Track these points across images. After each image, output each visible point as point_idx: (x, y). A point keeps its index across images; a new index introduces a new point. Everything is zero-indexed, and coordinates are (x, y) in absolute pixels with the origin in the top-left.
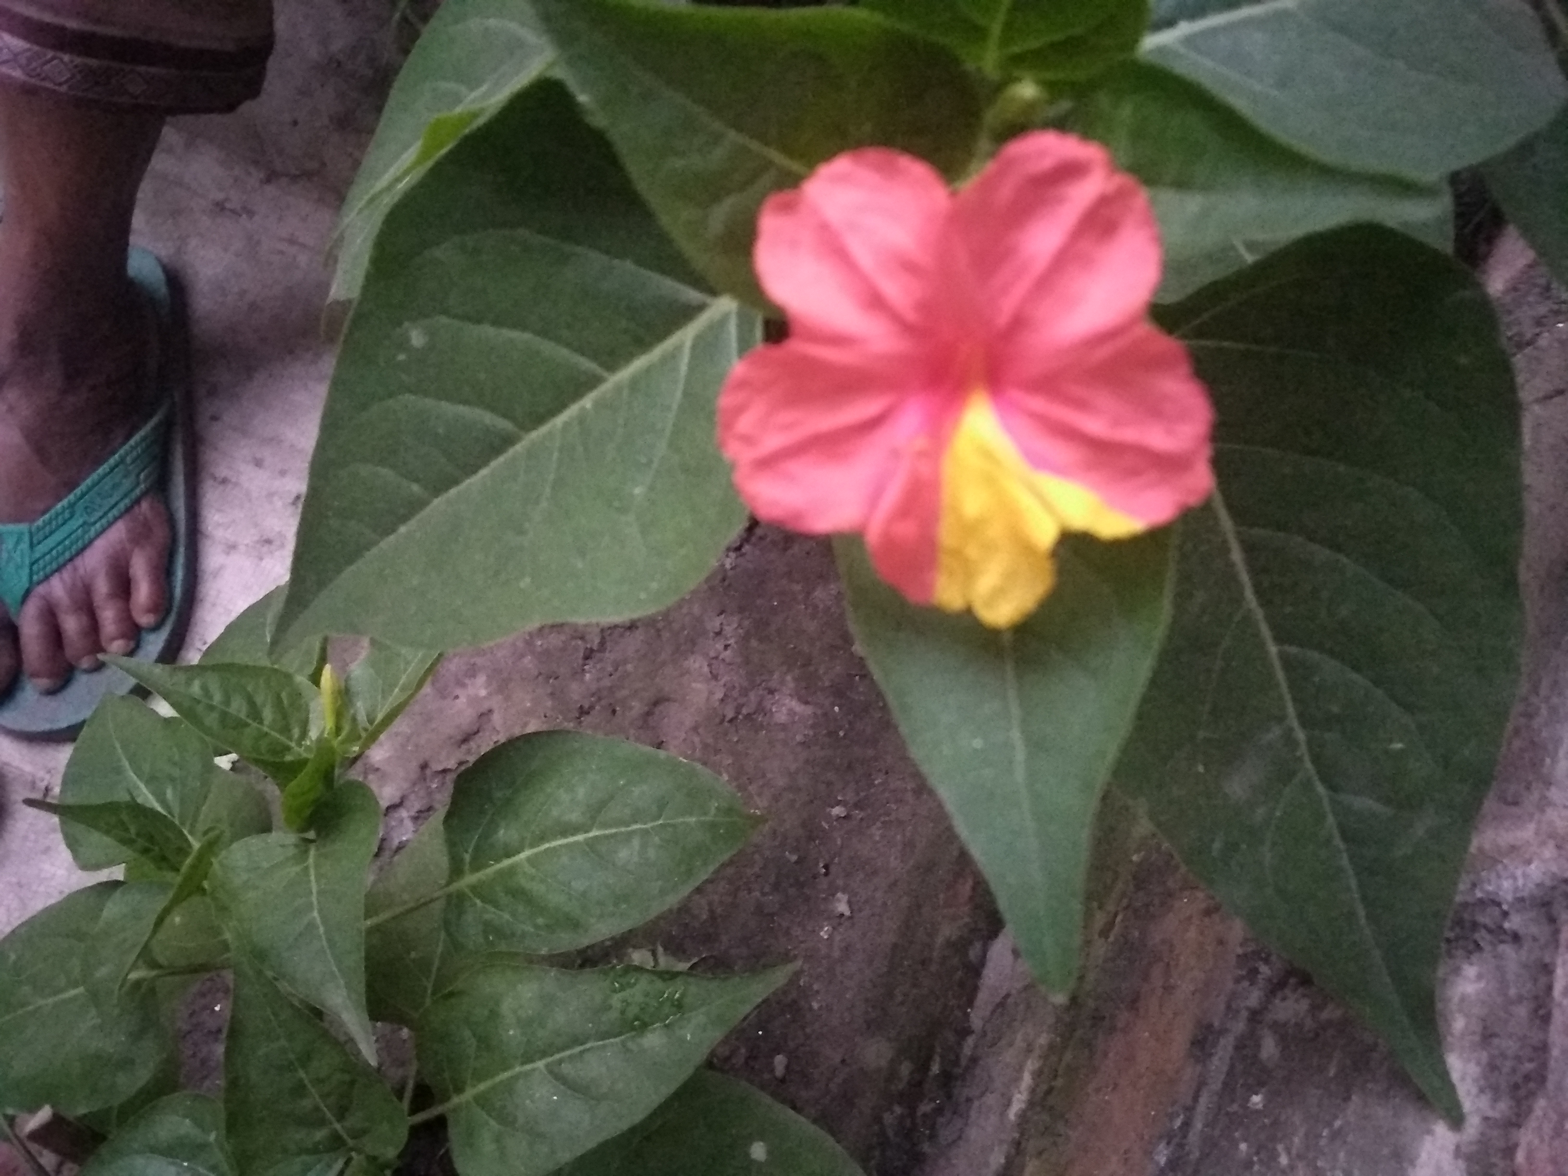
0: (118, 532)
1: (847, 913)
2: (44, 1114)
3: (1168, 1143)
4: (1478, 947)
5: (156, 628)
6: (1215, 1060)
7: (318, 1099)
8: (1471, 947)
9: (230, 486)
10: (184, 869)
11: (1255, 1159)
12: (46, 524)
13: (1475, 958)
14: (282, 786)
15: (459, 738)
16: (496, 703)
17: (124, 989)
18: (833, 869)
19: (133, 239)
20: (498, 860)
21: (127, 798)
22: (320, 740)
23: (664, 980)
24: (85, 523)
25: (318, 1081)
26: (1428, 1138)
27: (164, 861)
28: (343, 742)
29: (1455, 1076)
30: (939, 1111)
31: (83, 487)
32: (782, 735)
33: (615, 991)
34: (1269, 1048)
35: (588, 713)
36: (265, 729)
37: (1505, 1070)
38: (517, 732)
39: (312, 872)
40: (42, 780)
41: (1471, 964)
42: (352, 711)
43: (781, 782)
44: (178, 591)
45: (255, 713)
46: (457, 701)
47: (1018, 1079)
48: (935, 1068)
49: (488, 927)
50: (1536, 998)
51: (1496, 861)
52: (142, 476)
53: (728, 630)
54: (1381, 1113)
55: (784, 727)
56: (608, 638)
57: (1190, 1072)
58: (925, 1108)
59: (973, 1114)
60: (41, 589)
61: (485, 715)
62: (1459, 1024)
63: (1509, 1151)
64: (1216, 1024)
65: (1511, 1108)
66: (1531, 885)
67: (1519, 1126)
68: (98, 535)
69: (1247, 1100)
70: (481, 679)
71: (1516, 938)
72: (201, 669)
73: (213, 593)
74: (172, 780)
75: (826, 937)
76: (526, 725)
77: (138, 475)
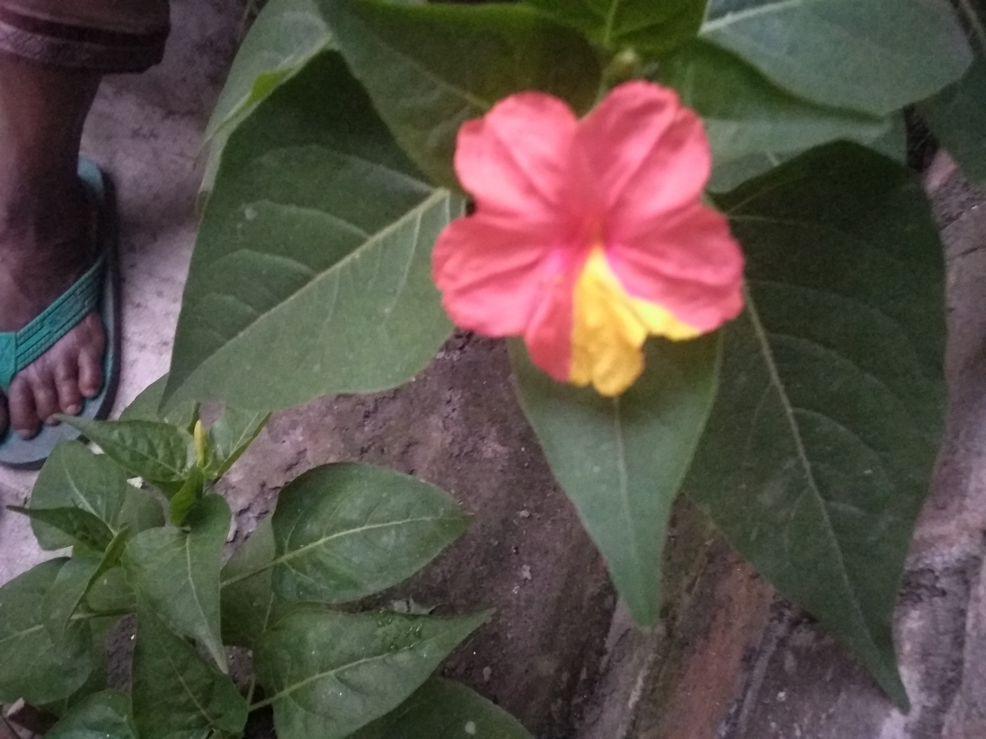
0: (70, 339)
1: (530, 578)
2: (20, 704)
3: (727, 723)
4: (920, 599)
5: (95, 398)
6: (757, 672)
7: (191, 695)
8: (915, 598)
9: (141, 309)
10: (107, 549)
11: (780, 732)
12: (25, 333)
13: (919, 606)
14: (169, 497)
15: (285, 467)
16: (309, 445)
17: (69, 626)
18: (521, 550)
19: (81, 153)
20: (306, 544)
21: (72, 505)
22: (193, 468)
23: (410, 620)
24: (49, 332)
25: (190, 683)
26: (887, 720)
27: (94, 544)
28: (209, 469)
29: (905, 680)
30: (586, 702)
31: (49, 309)
32: (489, 466)
33: (379, 626)
34: (790, 662)
35: (366, 452)
36: (159, 461)
37: (936, 677)
38: (322, 462)
39: (188, 551)
40: (23, 494)
41: (916, 609)
42: (213, 451)
43: (488, 495)
44: (109, 374)
45: (153, 452)
46: (284, 444)
47: (634, 683)
48: (583, 676)
49: (300, 586)
50: (956, 631)
51: (931, 545)
52: (86, 303)
53: (455, 399)
54: (858, 703)
55: (490, 461)
56: (379, 405)
57: (740, 679)
58: (576, 700)
59: (606, 704)
60: (22, 374)
61: (301, 453)
62: (907, 647)
63: (938, 728)
64: (757, 648)
65: (939, 700)
66: (953, 560)
67: (944, 712)
68: (58, 340)
69: (776, 695)
70: (299, 430)
71: (943, 593)
72: (120, 423)
73: (131, 376)
74: (102, 493)
75: (516, 593)
76: (327, 459)
77: (84, 301)
